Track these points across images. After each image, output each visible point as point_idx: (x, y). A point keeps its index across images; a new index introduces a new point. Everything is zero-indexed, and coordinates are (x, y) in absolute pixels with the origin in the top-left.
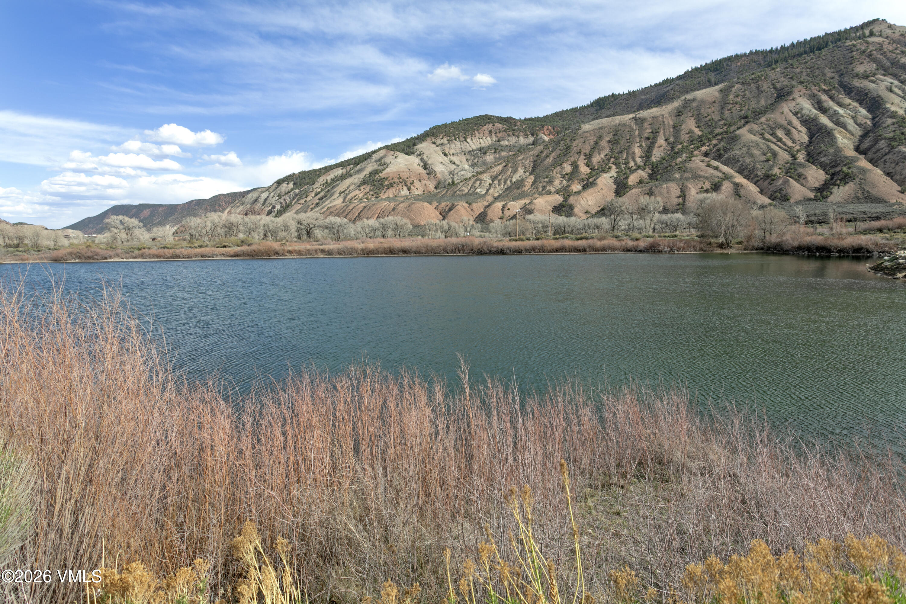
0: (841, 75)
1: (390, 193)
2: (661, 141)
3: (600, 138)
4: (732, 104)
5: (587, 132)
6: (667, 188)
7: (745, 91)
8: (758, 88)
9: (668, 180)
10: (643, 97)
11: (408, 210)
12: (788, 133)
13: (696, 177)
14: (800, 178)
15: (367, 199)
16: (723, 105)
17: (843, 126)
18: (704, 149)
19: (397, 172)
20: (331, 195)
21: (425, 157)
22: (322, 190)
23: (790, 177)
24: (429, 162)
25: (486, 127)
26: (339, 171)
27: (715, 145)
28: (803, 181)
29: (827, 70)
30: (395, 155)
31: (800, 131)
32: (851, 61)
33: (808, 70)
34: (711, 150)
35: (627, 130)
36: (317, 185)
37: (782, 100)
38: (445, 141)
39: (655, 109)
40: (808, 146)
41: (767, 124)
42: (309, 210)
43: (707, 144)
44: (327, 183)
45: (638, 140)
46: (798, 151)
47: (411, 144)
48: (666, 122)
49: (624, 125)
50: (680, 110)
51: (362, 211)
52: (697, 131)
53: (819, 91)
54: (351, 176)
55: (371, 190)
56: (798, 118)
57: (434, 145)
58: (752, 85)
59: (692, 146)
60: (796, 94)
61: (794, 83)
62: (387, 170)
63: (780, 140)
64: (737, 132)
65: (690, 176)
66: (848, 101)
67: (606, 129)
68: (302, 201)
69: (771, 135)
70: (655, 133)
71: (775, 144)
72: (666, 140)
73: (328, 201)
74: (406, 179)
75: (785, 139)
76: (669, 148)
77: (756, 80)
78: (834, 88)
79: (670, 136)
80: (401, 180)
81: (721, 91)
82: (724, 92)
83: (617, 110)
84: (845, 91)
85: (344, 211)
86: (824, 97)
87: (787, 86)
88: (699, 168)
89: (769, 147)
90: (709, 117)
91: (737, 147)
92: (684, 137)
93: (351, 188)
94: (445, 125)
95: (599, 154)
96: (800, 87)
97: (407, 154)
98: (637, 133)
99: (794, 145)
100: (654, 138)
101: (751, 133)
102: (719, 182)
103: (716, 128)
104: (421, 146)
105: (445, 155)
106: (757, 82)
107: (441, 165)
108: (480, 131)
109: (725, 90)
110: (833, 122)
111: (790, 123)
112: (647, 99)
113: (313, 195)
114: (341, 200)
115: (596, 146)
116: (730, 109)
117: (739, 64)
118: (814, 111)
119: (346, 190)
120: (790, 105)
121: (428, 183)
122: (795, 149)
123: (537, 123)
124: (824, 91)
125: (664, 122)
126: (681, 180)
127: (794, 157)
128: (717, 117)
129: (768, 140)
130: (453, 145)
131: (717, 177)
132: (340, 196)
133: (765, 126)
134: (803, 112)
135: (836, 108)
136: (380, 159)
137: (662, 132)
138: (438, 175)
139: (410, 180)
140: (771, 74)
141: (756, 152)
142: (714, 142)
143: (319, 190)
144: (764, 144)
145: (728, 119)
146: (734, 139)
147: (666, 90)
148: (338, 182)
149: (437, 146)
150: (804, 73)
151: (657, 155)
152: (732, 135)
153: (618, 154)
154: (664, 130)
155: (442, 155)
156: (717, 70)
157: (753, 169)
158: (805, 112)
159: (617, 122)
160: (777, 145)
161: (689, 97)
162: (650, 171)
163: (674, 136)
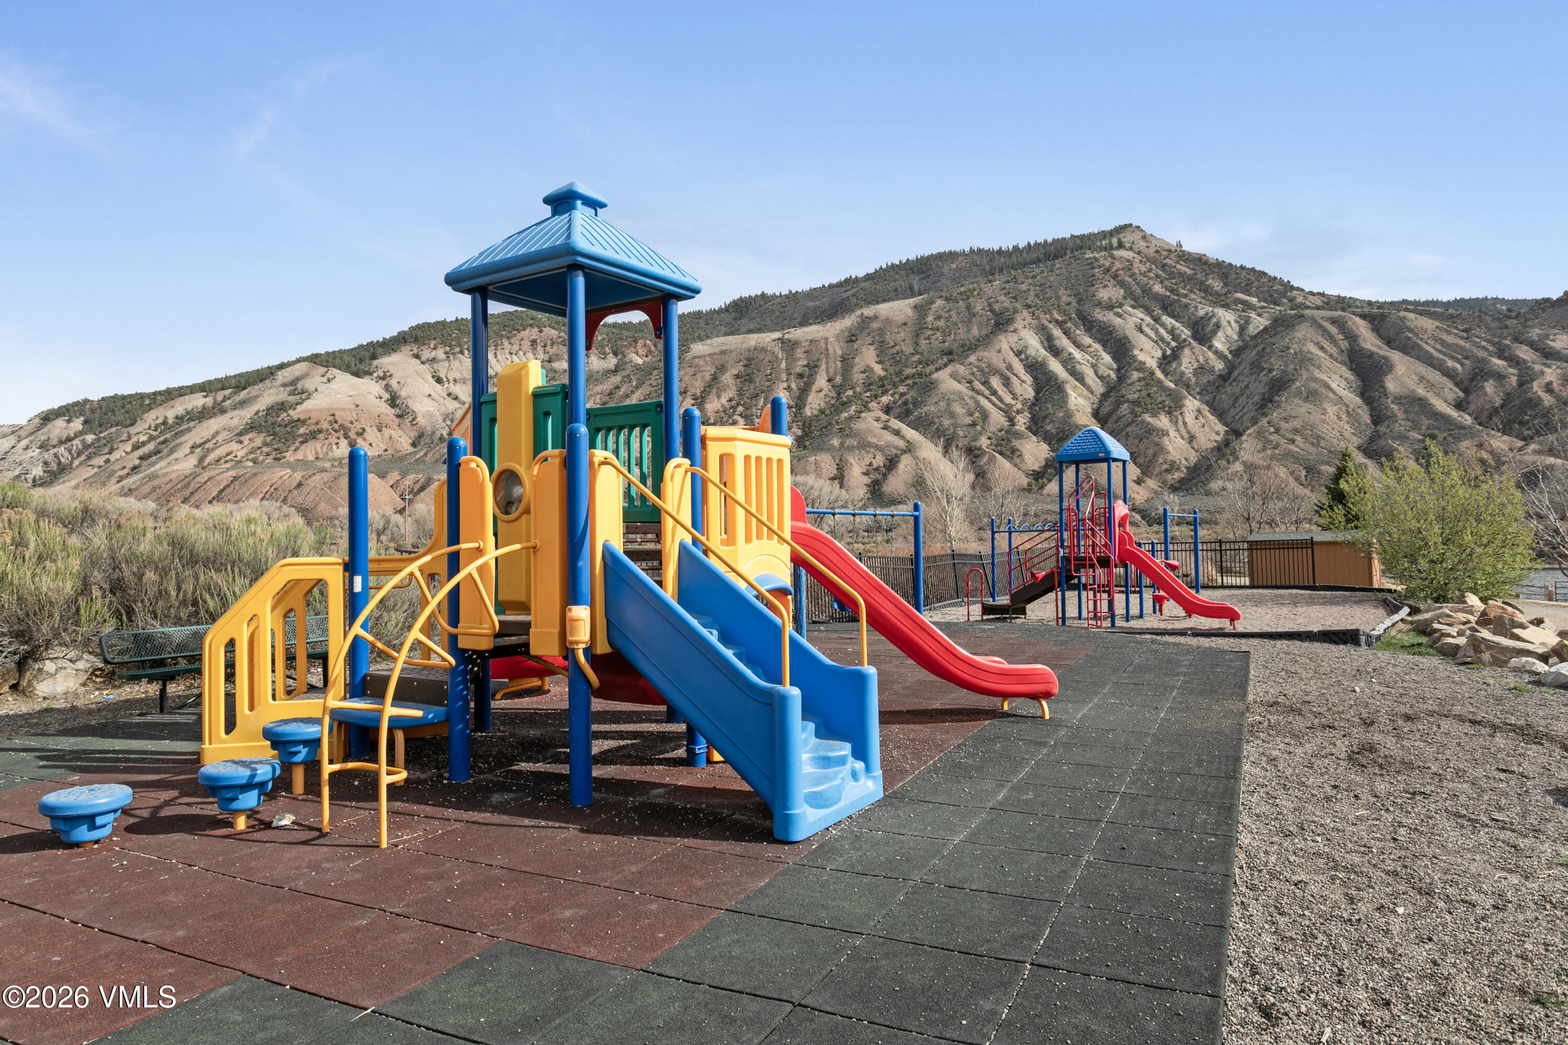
0: (1080, 301)
1: (309, 452)
2: (821, 381)
3: (722, 369)
4: (932, 329)
5: (699, 357)
6: (816, 462)
7: (950, 311)
8: (968, 308)
9: (821, 449)
10: (810, 304)
11: (330, 488)
12: (1007, 383)
13: (864, 445)
14: (1012, 454)
15: (255, 461)
16: (919, 329)
17: (1079, 377)
18: (885, 399)
19: (329, 409)
20: (172, 451)
21: (393, 383)
22: (151, 439)
23: (998, 452)
24: (403, 393)
25: (525, 334)
26: (198, 401)
27: (902, 395)
28: (1017, 460)
29: (1062, 292)
30: (329, 375)
31: (1023, 381)
32: (1091, 282)
33: (1038, 288)
34: (895, 403)
35: (768, 358)
36: (140, 426)
37: (1000, 330)
38: (440, 353)
39: (814, 328)
40: (1034, 404)
41: (977, 367)
42: (114, 480)
43: (891, 392)
44: (165, 423)
45: (784, 377)
46: (1018, 412)
47: (367, 354)
48: (831, 351)
49: (763, 350)
50: (853, 332)
51: (228, 486)
52: (878, 370)
53: (1050, 322)
54: (223, 411)
55: (265, 444)
56: (1021, 360)
57: (417, 361)
58: (961, 302)
59: (868, 394)
60: (1019, 324)
61: (1018, 305)
62: (307, 405)
63: (994, 393)
64: (935, 376)
65: (855, 443)
66: (1087, 340)
67: (733, 355)
68: (99, 461)
69: (983, 384)
70: (813, 367)
71: (988, 398)
72: (829, 380)
73: (163, 463)
74: (347, 424)
75: (1002, 391)
76: (833, 394)
77: (966, 296)
78: (1070, 319)
79: (835, 374)
80: (336, 426)
81: (915, 307)
82: (922, 310)
83: (766, 322)
84: (1084, 326)
85: (187, 486)
86: (1057, 332)
87: (1007, 310)
88: (870, 431)
89: (977, 403)
90: (897, 347)
91: (932, 400)
92: (858, 377)
93: (220, 438)
94: (443, 324)
95: (719, 397)
96: (1025, 313)
97: (357, 374)
98: (783, 365)
99: (1013, 402)
100: (810, 375)
101: (954, 379)
102: (897, 456)
103: (907, 366)
104: (387, 362)
105: (439, 380)
106: (968, 299)
107: (427, 401)
108: (512, 341)
109: (922, 306)
110: (1067, 370)
111: (1010, 368)
112: (816, 308)
113: (129, 449)
114: (193, 460)
115: (714, 383)
116: (928, 338)
117: (954, 266)
118: (1043, 352)
119: (208, 441)
120: (1010, 339)
121: (395, 433)
122: (1015, 409)
123: (625, 333)
124: (1057, 322)
125: (827, 350)
126: (840, 449)
127: (1011, 420)
128: (908, 349)
129: (978, 392)
130: (457, 363)
131: (897, 448)
132: (192, 452)
133: (975, 370)
134: (1028, 352)
135: (1072, 349)
136: (294, 382)
137: (823, 367)
138: (420, 420)
139: (358, 427)
140: (986, 288)
141: (959, 410)
142: (902, 389)
143: (143, 438)
144: (972, 397)
145: (926, 354)
146: (928, 387)
147: (845, 295)
148: (192, 424)
149: (423, 363)
150: (1032, 293)
151: (814, 403)
152: (928, 380)
153: (751, 399)
154: (827, 363)
155: (432, 381)
156: (923, 272)
157: (953, 437)
158: (1031, 352)
159: (752, 343)
160: (990, 401)
161: (868, 311)
162: (799, 432)
163: (842, 375)
